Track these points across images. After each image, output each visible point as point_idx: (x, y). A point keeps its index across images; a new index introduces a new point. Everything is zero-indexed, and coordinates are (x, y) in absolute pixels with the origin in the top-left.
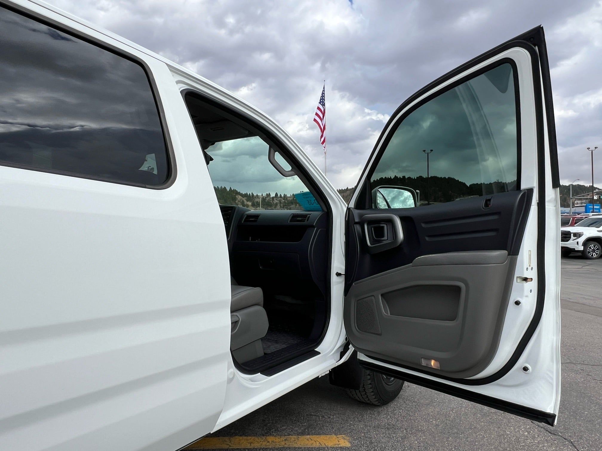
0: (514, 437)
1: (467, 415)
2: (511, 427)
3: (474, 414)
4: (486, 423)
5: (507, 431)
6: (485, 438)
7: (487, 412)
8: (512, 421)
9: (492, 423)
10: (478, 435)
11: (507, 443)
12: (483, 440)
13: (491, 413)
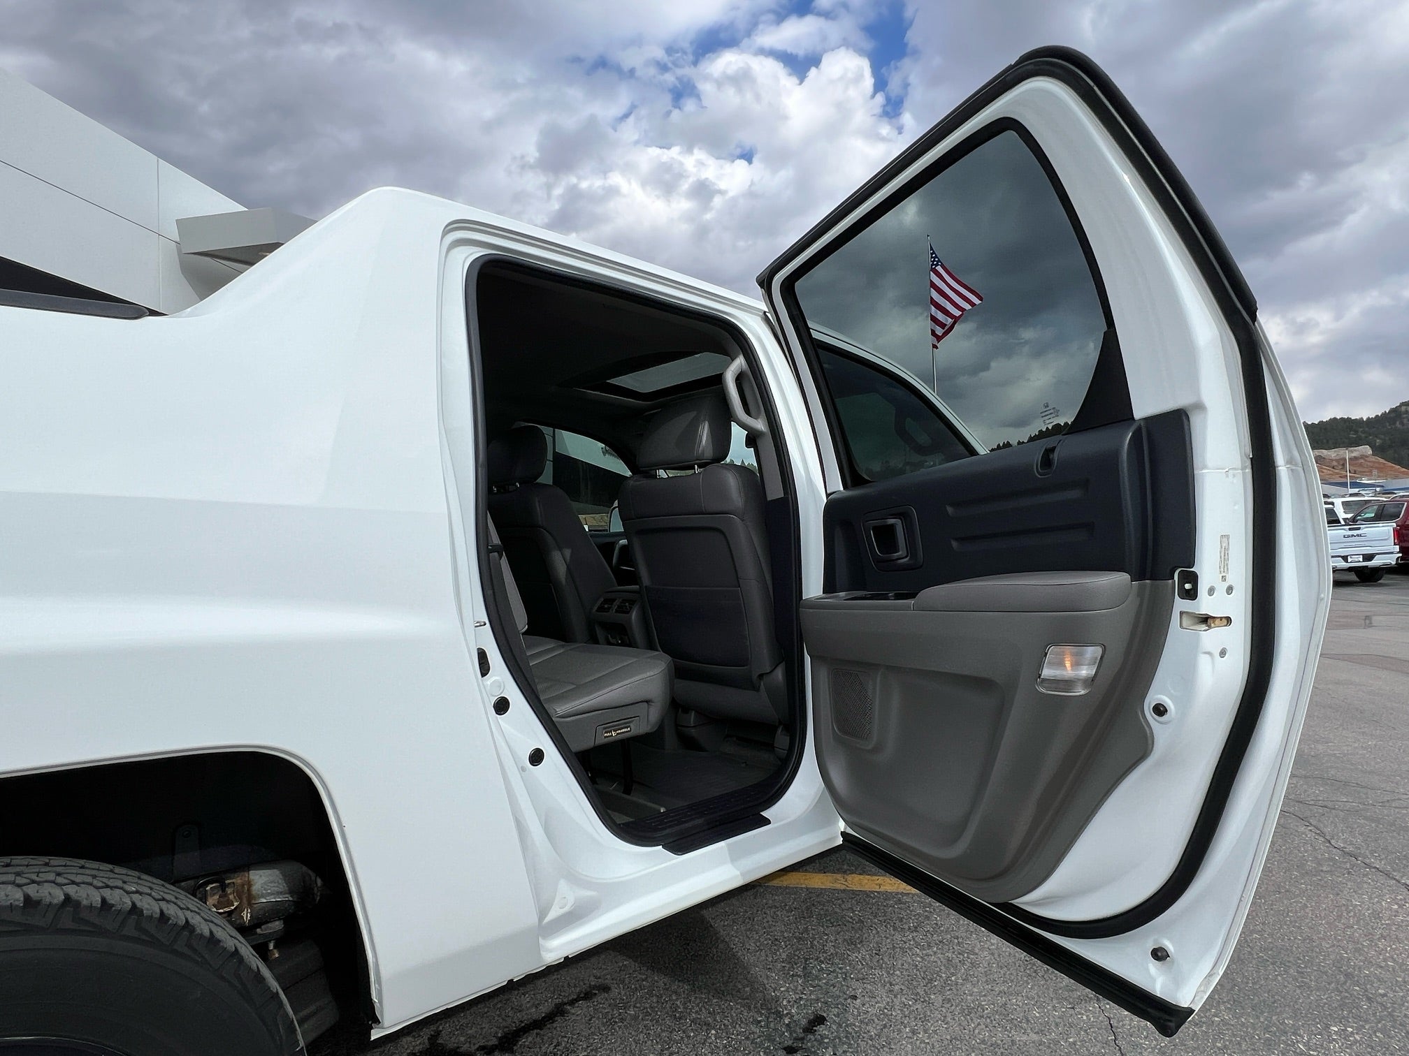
0: (1368, 910)
1: (1271, 872)
2: (1364, 895)
3: (1286, 871)
4: (1311, 885)
5: (1353, 900)
6: (1307, 907)
7: (1313, 870)
8: (1365, 886)
9: (1322, 886)
10: (1294, 902)
11: (1354, 918)
12: (1304, 910)
13: (1322, 871)
